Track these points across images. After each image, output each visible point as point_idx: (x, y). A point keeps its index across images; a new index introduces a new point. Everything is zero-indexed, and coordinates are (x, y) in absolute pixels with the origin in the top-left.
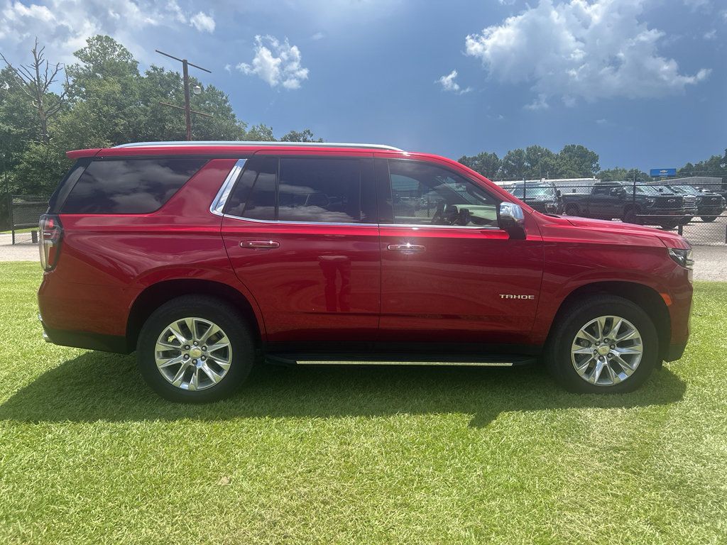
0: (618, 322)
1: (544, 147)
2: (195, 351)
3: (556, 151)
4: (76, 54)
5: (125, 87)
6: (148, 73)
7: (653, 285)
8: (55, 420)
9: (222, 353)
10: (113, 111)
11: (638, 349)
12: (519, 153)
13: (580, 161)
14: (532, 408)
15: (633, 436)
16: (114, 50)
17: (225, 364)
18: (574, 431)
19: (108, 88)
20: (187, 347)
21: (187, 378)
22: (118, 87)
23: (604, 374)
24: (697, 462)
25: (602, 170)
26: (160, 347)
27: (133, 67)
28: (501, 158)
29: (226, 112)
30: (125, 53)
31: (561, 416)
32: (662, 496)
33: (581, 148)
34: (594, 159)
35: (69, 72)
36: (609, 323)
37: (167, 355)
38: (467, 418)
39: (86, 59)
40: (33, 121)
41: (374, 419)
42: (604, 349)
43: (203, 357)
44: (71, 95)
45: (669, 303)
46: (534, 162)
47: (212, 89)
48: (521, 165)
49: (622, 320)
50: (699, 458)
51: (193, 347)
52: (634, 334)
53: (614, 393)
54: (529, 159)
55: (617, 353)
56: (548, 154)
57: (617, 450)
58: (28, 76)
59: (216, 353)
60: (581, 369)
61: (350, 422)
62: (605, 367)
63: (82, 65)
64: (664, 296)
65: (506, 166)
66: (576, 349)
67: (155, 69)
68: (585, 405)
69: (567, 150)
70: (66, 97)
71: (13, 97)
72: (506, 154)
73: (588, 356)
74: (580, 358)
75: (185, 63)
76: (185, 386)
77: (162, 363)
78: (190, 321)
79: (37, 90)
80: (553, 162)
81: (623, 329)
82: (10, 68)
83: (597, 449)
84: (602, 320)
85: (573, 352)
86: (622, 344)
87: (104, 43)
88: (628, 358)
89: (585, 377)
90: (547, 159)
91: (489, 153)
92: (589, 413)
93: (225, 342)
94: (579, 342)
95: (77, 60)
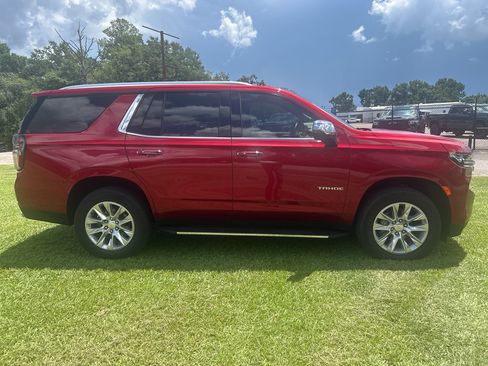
0: (409, 206)
1: (423, 80)
2: (112, 224)
3: (432, 83)
4: (104, 32)
5: (133, 51)
6: (148, 42)
7: (435, 180)
8: (20, 267)
9: (128, 225)
10: (126, 67)
11: (425, 228)
12: (404, 86)
13: (450, 89)
14: (338, 269)
15: (405, 292)
16: (128, 27)
17: (130, 233)
18: (361, 287)
19: (123, 52)
20: (106, 221)
21: (106, 242)
22: (129, 51)
23: (399, 245)
24: (446, 314)
25: (468, 96)
26: (89, 221)
27: (140, 38)
28: (391, 89)
29: (197, 65)
30: (134, 29)
31: (358, 275)
32: (406, 339)
33: (450, 80)
34: (462, 87)
35: (100, 43)
36: (402, 208)
37: (94, 226)
38: (288, 274)
39: (110, 34)
40: (78, 76)
41: (223, 274)
42: (399, 227)
43: (117, 228)
44: (103, 58)
45: (448, 193)
46: (414, 92)
47: (188, 50)
48: (405, 94)
49: (412, 205)
50: (449, 311)
51: (110, 222)
52: (422, 216)
53: (405, 259)
54: (411, 89)
55: (409, 231)
56: (426, 85)
57: (387, 302)
58: (75, 47)
59: (124, 225)
60: (381, 242)
61: (206, 275)
62: (399, 240)
63: (108, 38)
64: (445, 188)
65: (394, 95)
66: (376, 227)
67: (152, 38)
68: (379, 268)
69: (440, 82)
70: (99, 59)
71: (66, 60)
72: (394, 86)
73: (387, 232)
74: (380, 234)
75: (162, 33)
76: (105, 247)
77: (90, 232)
78: (106, 204)
79: (81, 55)
80: (429, 91)
81: (413, 213)
82: (64, 43)
83: (372, 301)
84: (396, 206)
85: (374, 229)
86: (414, 224)
87: (121, 23)
88: (417, 234)
89: (384, 247)
90: (425, 89)
91: (382, 86)
92: (379, 274)
93: (129, 218)
94: (379, 221)
95: (105, 35)
